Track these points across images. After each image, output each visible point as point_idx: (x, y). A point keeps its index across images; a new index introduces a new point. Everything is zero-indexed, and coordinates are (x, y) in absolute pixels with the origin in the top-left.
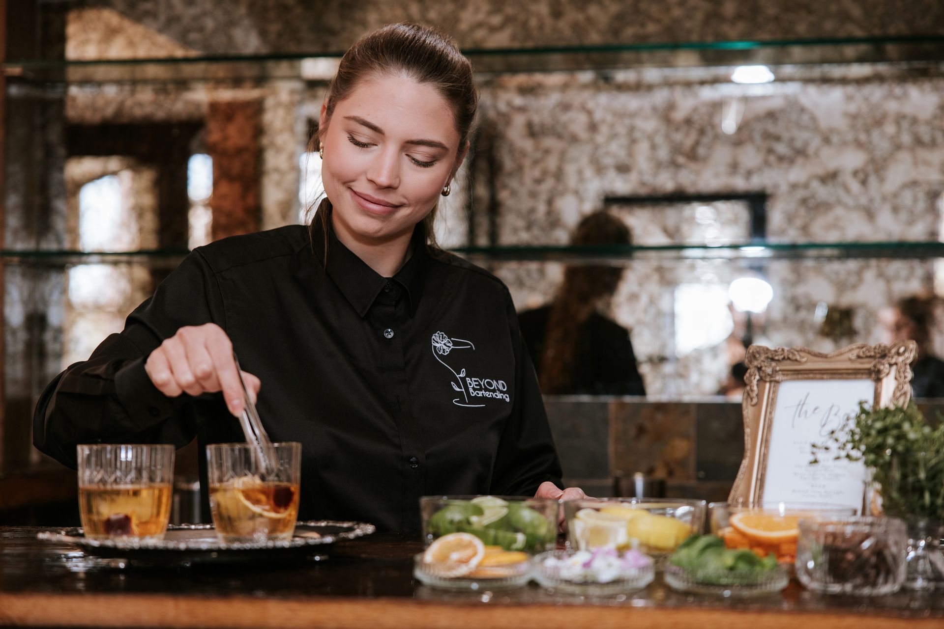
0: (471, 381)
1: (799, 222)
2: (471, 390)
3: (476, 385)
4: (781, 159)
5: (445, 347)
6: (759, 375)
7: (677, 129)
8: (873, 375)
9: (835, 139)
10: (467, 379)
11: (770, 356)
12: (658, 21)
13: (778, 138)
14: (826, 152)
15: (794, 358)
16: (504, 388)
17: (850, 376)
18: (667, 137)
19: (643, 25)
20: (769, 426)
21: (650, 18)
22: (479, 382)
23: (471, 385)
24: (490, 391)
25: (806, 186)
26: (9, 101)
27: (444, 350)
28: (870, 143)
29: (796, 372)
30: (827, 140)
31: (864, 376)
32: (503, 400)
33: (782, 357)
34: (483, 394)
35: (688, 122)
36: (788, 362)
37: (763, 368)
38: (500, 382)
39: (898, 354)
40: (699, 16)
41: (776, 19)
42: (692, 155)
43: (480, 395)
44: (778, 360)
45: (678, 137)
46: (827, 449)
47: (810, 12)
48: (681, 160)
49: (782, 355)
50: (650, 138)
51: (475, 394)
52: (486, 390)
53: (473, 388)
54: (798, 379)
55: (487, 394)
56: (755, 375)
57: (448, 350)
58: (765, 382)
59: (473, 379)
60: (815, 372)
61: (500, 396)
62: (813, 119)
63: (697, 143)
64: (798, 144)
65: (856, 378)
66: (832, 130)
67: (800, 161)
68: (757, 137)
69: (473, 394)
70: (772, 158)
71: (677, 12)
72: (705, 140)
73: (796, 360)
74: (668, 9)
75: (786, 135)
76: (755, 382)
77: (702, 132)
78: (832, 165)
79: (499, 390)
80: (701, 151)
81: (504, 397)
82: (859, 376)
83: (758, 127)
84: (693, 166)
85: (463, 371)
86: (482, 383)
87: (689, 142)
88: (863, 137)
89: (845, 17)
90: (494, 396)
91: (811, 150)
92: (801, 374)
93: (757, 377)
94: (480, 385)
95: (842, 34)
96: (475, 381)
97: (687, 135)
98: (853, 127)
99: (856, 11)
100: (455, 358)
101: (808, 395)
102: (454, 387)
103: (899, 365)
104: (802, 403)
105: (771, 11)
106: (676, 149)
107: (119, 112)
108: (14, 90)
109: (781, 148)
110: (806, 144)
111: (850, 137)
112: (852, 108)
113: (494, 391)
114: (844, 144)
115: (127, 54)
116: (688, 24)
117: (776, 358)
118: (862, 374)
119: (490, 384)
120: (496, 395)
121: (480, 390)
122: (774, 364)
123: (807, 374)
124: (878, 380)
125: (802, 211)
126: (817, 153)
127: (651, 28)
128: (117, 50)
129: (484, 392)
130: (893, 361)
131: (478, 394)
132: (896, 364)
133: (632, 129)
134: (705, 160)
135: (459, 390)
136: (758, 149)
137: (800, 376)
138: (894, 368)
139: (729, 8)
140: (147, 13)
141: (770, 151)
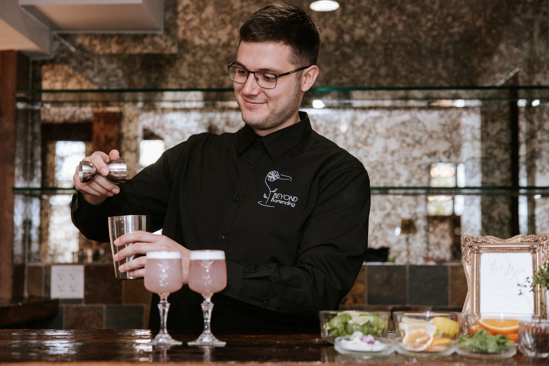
1: (417, 177)
4: (409, 145)
6: (470, 250)
7: (358, 130)
8: (532, 250)
9: (435, 136)
11: (475, 241)
12: (348, 77)
13: (407, 135)
14: (430, 142)
15: (488, 242)
17: (518, 251)
18: (353, 133)
19: (341, 78)
20: (478, 276)
21: (344, 75)
25: (421, 159)
26: (17, 110)
28: (451, 138)
29: (490, 249)
30: (431, 137)
31: (526, 251)
33: (481, 241)
35: (363, 126)
36: (485, 243)
37: (473, 247)
39: (544, 240)
40: (368, 74)
41: (406, 77)
42: (365, 143)
44: (480, 243)
45: (358, 134)
46: (525, 286)
47: (422, 74)
48: (360, 145)
49: (481, 240)
50: (345, 134)
54: (491, 252)
56: (468, 250)
58: (474, 253)
60: (499, 248)
62: (424, 126)
63: (368, 137)
64: (417, 138)
65: (522, 252)
66: (433, 132)
67: (418, 146)
68: (397, 135)
70: (404, 145)
71: (357, 72)
72: (371, 135)
73: (489, 243)
74: (353, 71)
75: (411, 134)
76: (468, 254)
77: (370, 131)
78: (433, 149)
80: (370, 141)
82: (523, 251)
83: (398, 129)
84: (365, 148)
87: (364, 136)
88: (448, 135)
89: (439, 77)
91: (423, 142)
92: (492, 249)
93: (470, 251)
95: (438, 85)
97: (363, 133)
98: (443, 130)
99: (444, 74)
101: (496, 260)
103: (544, 246)
104: (493, 264)
105: (404, 73)
106: (357, 140)
107: (73, 117)
108: (20, 106)
109: (409, 140)
110: (421, 138)
111: (442, 135)
112: (443, 121)
114: (439, 138)
115: (77, 87)
116: (363, 79)
117: (479, 241)
118: (525, 250)
122: (478, 245)
123: (495, 250)
124: (534, 252)
125: (419, 171)
126: (426, 143)
127: (345, 80)
128: (72, 85)
130: (541, 244)
132: (543, 245)
133: (335, 129)
134: (372, 145)
136: (398, 140)
137: (492, 251)
138: (542, 246)
139: (383, 71)
140: (88, 67)
141: (403, 141)
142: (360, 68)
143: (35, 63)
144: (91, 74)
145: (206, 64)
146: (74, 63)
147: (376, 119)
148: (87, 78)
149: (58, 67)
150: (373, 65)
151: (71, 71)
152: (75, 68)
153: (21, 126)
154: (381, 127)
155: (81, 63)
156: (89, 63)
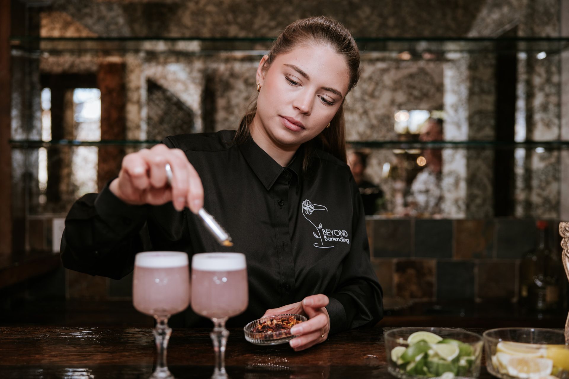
0: (325, 231)
2: (325, 237)
3: (328, 234)
4: (416, 98)
5: (310, 210)
10: (323, 230)
13: (414, 88)
16: (346, 235)
18: (360, 86)
22: (330, 232)
23: (325, 234)
24: (337, 237)
26: (13, 58)
27: (309, 211)
32: (345, 243)
34: (332, 239)
35: (370, 78)
38: (344, 231)
40: (376, 25)
41: (414, 28)
42: (372, 96)
43: (331, 240)
45: (365, 86)
47: (431, 25)
48: (366, 98)
51: (328, 239)
52: (335, 236)
53: (327, 236)
55: (335, 239)
57: (312, 212)
59: (326, 230)
61: (343, 240)
62: (432, 78)
63: (375, 89)
64: (424, 91)
67: (425, 99)
68: (405, 87)
69: (326, 239)
70: (412, 98)
71: (365, 23)
72: (379, 88)
74: (360, 21)
75: (419, 86)
77: (377, 84)
79: (343, 236)
80: (377, 93)
81: (346, 241)
83: (405, 82)
84: (373, 101)
85: (321, 225)
86: (332, 233)
87: (370, 89)
89: (448, 28)
90: (340, 240)
91: (430, 95)
94: (331, 234)
96: (328, 231)
97: (370, 85)
99: (453, 25)
100: (316, 216)
102: (315, 235)
105: (412, 24)
106: (364, 92)
107: (72, 65)
108: (15, 53)
109: (416, 93)
110: (428, 91)
113: (340, 237)
115: (76, 35)
116: (370, 29)
119: (337, 233)
120: (341, 240)
121: (331, 237)
128: (70, 33)
129: (333, 238)
131: (329, 239)
134: (378, 98)
135: (318, 237)
136: (405, 93)
139: (391, 21)
140: (86, 15)
141: (411, 94)
142: (367, 18)
143: (31, 9)
144: (90, 21)
145: (210, 13)
146: (72, 9)
147: (384, 71)
148: (86, 26)
149: (55, 14)
150: (381, 15)
151: (69, 18)
152: (73, 16)
153: (18, 75)
154: (388, 79)
155: (79, 10)
156: (87, 10)
